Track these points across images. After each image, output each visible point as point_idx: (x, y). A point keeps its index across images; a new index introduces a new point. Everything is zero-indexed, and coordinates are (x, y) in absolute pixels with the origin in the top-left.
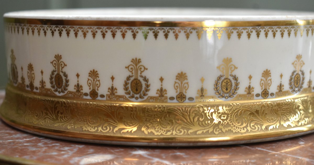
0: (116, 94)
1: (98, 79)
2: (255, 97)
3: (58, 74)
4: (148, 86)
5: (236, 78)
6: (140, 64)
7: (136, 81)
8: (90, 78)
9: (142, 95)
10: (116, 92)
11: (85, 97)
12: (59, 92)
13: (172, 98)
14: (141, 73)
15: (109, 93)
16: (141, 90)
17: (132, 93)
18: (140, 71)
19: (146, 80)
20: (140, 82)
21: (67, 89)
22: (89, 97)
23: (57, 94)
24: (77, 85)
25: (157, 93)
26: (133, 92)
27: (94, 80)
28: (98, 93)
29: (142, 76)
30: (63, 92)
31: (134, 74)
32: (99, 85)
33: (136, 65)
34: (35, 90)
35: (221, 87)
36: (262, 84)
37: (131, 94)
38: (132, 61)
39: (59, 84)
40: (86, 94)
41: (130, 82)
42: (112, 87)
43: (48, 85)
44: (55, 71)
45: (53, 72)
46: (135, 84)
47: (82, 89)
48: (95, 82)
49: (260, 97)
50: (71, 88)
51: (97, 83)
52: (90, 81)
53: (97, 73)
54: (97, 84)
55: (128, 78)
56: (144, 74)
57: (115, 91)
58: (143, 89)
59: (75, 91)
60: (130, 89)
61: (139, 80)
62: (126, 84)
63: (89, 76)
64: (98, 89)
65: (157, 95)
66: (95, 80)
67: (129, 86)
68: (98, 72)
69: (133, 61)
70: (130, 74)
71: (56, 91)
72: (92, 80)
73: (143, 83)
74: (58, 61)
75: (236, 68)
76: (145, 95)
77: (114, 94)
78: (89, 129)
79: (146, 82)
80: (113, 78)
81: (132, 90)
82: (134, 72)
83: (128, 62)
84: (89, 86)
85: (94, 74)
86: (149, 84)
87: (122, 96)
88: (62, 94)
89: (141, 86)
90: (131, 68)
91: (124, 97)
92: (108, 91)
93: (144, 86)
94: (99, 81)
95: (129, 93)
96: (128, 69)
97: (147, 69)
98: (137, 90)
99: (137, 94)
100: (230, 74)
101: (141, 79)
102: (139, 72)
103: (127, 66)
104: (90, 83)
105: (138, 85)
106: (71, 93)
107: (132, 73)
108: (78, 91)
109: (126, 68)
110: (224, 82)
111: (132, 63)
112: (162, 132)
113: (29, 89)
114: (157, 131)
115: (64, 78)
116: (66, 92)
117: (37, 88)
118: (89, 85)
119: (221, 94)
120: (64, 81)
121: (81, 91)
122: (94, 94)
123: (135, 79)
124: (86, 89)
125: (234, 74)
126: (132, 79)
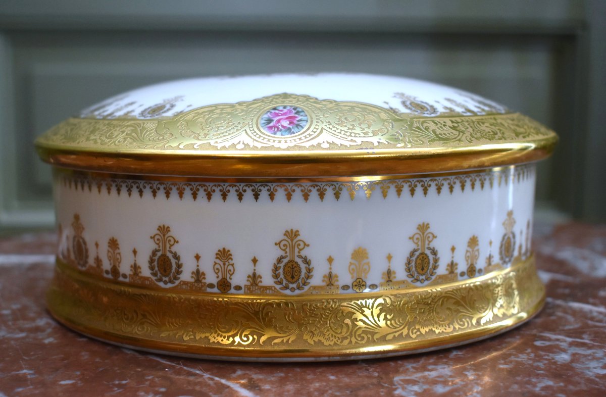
0: (260, 284)
1: (231, 262)
2: (459, 277)
3: (164, 255)
4: (309, 271)
5: (434, 253)
6: (299, 238)
7: (291, 263)
8: (218, 261)
9: (301, 285)
10: (261, 282)
11: (209, 290)
12: (166, 283)
13: (346, 287)
14: (299, 252)
15: (248, 283)
16: (299, 277)
17: (285, 282)
18: (298, 248)
19: (306, 261)
20: (298, 265)
21: (179, 278)
22: (215, 290)
23: (161, 284)
24: (195, 271)
25: (323, 281)
26: (287, 280)
27: (224, 264)
28: (230, 283)
29: (300, 257)
30: (171, 282)
31: (288, 254)
32: (232, 271)
33: (292, 240)
34: (121, 279)
35: (416, 266)
36: (468, 257)
37: (284, 284)
38: (285, 235)
39: (165, 271)
40: (211, 286)
41: (282, 265)
42: (254, 274)
43: (146, 272)
44: (159, 251)
45: (154, 253)
46: (289, 269)
47: (204, 278)
48: (226, 266)
49: (466, 276)
50: (186, 276)
51: (230, 268)
52: (217, 266)
53: (229, 253)
54: (230, 270)
55: (279, 260)
56: (303, 253)
57: (259, 279)
58: (303, 275)
59: (193, 280)
60: (282, 276)
61: (296, 263)
62: (276, 269)
63: (217, 258)
64: (232, 277)
65: (324, 284)
66: (227, 264)
67: (281, 271)
68: (231, 252)
69: (287, 233)
70: (283, 253)
71: (160, 280)
72: (221, 263)
73: (303, 266)
74: (164, 236)
75: (435, 237)
76: (304, 284)
77: (257, 285)
78: (219, 339)
79: (307, 266)
80: (255, 261)
81: (285, 277)
82: (288, 250)
83: (279, 236)
84: (217, 273)
85: (224, 255)
86: (311, 267)
87: (269, 287)
88: (169, 285)
89: (300, 271)
90: (285, 245)
91: (273, 288)
92: (248, 280)
93: (304, 271)
94: (233, 265)
95: (280, 283)
96: (280, 247)
97: (308, 245)
98: (293, 277)
99: (292, 283)
100: (426, 246)
101: (299, 261)
102: (296, 250)
103: (277, 242)
104: (217, 269)
105: (295, 269)
106: (185, 283)
107: (286, 253)
108: (198, 281)
109: (276, 244)
110: (419, 259)
111: (286, 238)
112: (335, 340)
113: (110, 276)
114: (328, 339)
115: (173, 261)
116: (177, 282)
117: (125, 276)
118: (216, 271)
119: (415, 277)
120: (174, 266)
121: (203, 281)
122: (224, 285)
123: (290, 261)
124: (211, 278)
125: (432, 246)
126: (285, 261)
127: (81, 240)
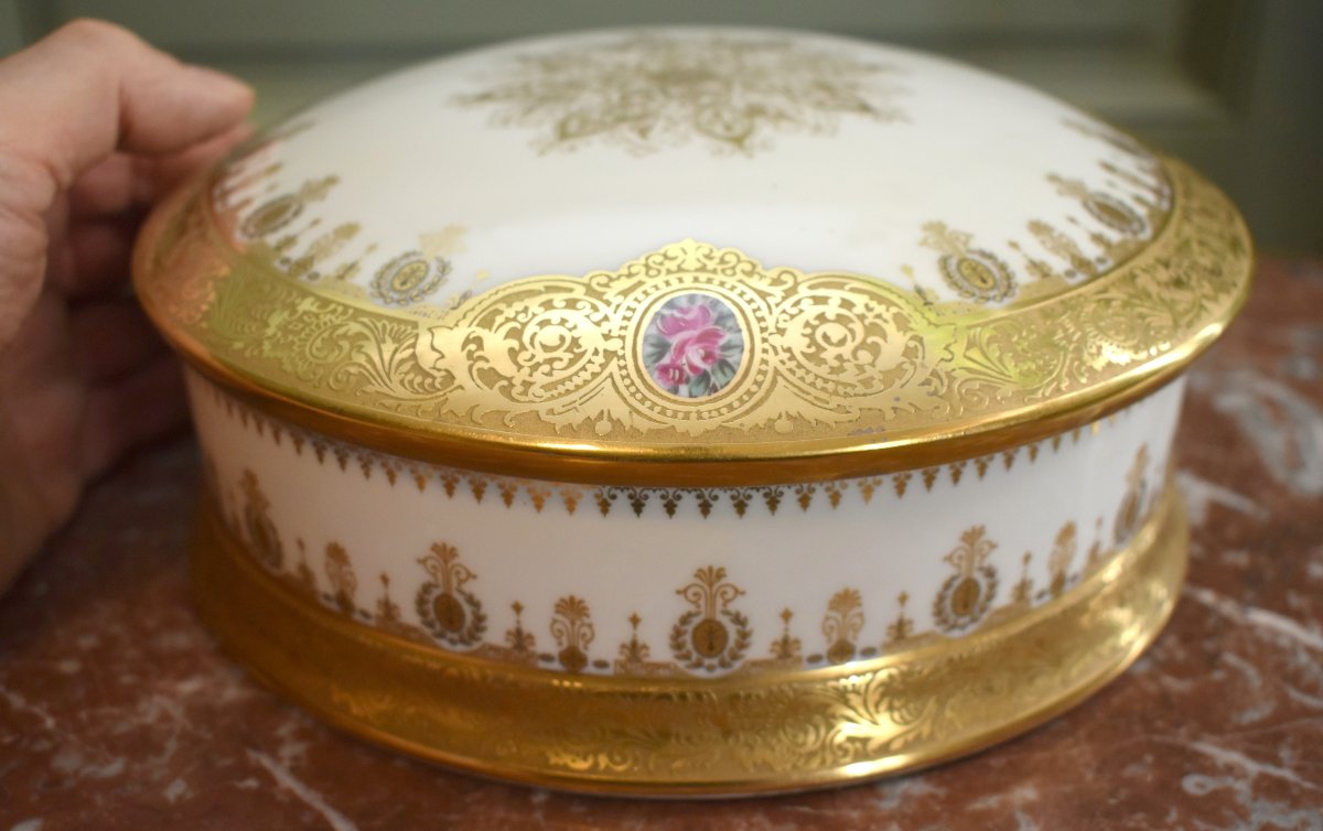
0: (646, 660)
1: (586, 620)
2: (1034, 602)
3: (447, 596)
4: (744, 635)
5: (990, 573)
6: (723, 581)
7: (708, 624)
8: (559, 616)
9: (728, 659)
10: (647, 655)
11: (542, 665)
12: (453, 642)
13: (814, 657)
14: (724, 605)
15: (622, 658)
16: (724, 647)
17: (695, 656)
18: (723, 598)
19: (739, 620)
20: (722, 627)
21: (478, 639)
22: (556, 666)
23: (444, 643)
24: (513, 630)
25: (772, 651)
26: (699, 652)
27: (573, 623)
28: (585, 656)
29: (726, 613)
30: (463, 641)
31: (702, 609)
32: (589, 635)
33: (711, 585)
34: (358, 617)
35: (953, 603)
36: (1055, 561)
37: (693, 659)
38: (697, 576)
39: (450, 621)
40: (547, 658)
41: (690, 628)
42: (634, 642)
43: (410, 616)
44: (436, 586)
45: (427, 587)
46: (705, 634)
47: (533, 644)
48: (576, 627)
49: (1048, 597)
50: (495, 635)
51: (585, 630)
52: (558, 626)
53: (582, 604)
54: (584, 635)
55: (685, 620)
56: (733, 606)
57: (644, 651)
58: (731, 643)
59: (508, 645)
60: (689, 645)
61: (719, 623)
62: (677, 634)
63: (557, 611)
64: (588, 645)
65: (772, 656)
66: (578, 623)
67: (688, 638)
68: (587, 604)
69: (700, 574)
70: (692, 608)
71: (441, 635)
72: (568, 623)
73: (732, 628)
74: (446, 562)
75: (993, 546)
76: (735, 657)
77: (639, 660)
78: (567, 760)
79: (739, 627)
80: (635, 620)
81: (696, 648)
82: (702, 602)
83: (685, 577)
84: (559, 638)
85: (572, 608)
86: (748, 628)
87: (664, 663)
88: (461, 647)
89: (725, 636)
90: (695, 594)
91: (672, 666)
92: (621, 652)
93: (733, 636)
94: (590, 626)
95: (687, 657)
96: (686, 596)
97: (743, 593)
98: (711, 647)
99: (710, 656)
100: (976, 565)
101: (725, 621)
102: (719, 601)
103: (681, 587)
104: (559, 631)
105: (716, 633)
106: (494, 648)
107: (698, 606)
108: (519, 646)
109: (678, 592)
110: (959, 591)
111: (698, 581)
112: (794, 759)
113: (334, 606)
115: (468, 609)
116: (477, 644)
117: (365, 614)
118: (558, 635)
119: (951, 621)
120: (469, 618)
121: (531, 648)
122: (573, 658)
123: (706, 621)
124: (546, 644)
125: (986, 562)
126: (697, 621)
127: (263, 520)
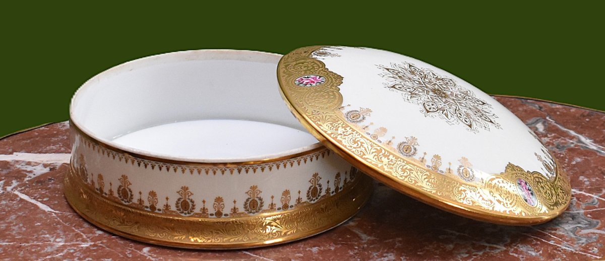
0: (170, 209)
2: (277, 211)
3: (124, 189)
4: (193, 205)
5: (261, 199)
6: (188, 191)
8: (150, 196)
11: (146, 209)
12: (125, 202)
13: (212, 215)
15: (164, 209)
17: (182, 210)
19: (192, 201)
20: (188, 203)
21: (131, 201)
22: (149, 209)
23: (123, 202)
24: (139, 199)
25: (200, 211)
28: (156, 207)
29: (189, 199)
30: (128, 202)
32: (157, 202)
33: (185, 191)
34: (104, 195)
35: (250, 206)
36: (283, 200)
39: (125, 196)
40: (147, 207)
41: (180, 202)
42: (167, 205)
43: (116, 195)
44: (122, 186)
45: (120, 187)
46: (184, 204)
47: (144, 203)
49: (282, 210)
50: (135, 200)
51: (156, 200)
52: (150, 199)
54: (155, 202)
55: (179, 200)
56: (190, 198)
57: (169, 207)
58: (190, 208)
59: (138, 203)
60: (180, 207)
62: (177, 203)
64: (156, 204)
66: (154, 198)
67: (180, 205)
68: (156, 193)
69: (182, 188)
70: (180, 197)
71: (123, 200)
72: (152, 198)
73: (190, 203)
74: (125, 180)
75: (261, 192)
76: (191, 212)
77: (168, 210)
78: (149, 234)
79: (192, 203)
80: (167, 199)
81: (182, 208)
82: (183, 195)
83: (179, 189)
85: (153, 194)
86: (194, 204)
87: (174, 211)
89: (189, 206)
90: (181, 193)
91: (176, 212)
92: (164, 207)
93: (191, 206)
94: (157, 199)
95: (179, 210)
96: (179, 193)
97: (193, 194)
98: (185, 208)
99: (185, 210)
100: (256, 196)
101: (189, 201)
102: (187, 196)
103: (178, 191)
106: (135, 204)
107: (182, 197)
108: (140, 204)
110: (251, 202)
111: (182, 190)
112: (204, 240)
113: (99, 192)
114: (201, 239)
115: (129, 193)
116: (131, 203)
117: (106, 194)
118: (149, 201)
119: (250, 211)
120: (129, 195)
122: (153, 208)
123: (184, 201)
124: (147, 203)
125: (259, 196)
126: (182, 200)
127: (84, 168)
